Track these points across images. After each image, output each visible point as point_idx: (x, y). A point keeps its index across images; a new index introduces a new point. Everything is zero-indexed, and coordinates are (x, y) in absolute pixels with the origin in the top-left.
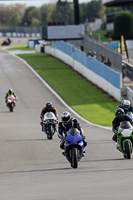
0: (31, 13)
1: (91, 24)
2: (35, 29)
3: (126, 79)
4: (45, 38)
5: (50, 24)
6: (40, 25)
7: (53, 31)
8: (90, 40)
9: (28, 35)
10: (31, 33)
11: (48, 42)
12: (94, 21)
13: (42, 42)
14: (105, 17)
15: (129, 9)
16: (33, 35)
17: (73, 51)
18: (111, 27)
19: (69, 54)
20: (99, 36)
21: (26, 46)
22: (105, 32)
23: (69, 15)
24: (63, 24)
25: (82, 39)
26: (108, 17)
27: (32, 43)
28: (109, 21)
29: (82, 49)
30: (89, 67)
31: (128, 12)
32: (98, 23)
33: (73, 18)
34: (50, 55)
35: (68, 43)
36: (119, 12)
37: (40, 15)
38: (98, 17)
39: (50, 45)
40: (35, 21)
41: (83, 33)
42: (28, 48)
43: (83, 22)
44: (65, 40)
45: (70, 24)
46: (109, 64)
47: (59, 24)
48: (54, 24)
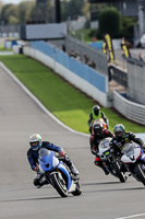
0: (8, 11)
1: (74, 23)
2: (13, 28)
3: (113, 82)
4: (23, 38)
5: (29, 23)
6: (18, 24)
7: (32, 31)
8: (72, 39)
9: (5, 35)
10: (8, 32)
11: (27, 43)
12: (76, 19)
13: (20, 43)
14: (89, 15)
15: (114, 6)
16: (11, 35)
17: (55, 52)
18: (95, 25)
19: (49, 55)
20: (83, 35)
21: (3, 46)
22: (89, 31)
23: (50, 11)
24: (43, 22)
25: (63, 38)
26: (92, 14)
27: (9, 44)
28: (93, 19)
29: (64, 49)
30: (72, 69)
31: (113, 9)
32: (81, 21)
33: (54, 16)
34: (29, 57)
35: (48, 43)
36: (104, 8)
37: (18, 13)
38: (82, 14)
39: (29, 46)
40: (13, 19)
41: (65, 33)
42: (5, 49)
43: (65, 20)
44: (46, 40)
45: (51, 22)
46: (93, 66)
47: (39, 22)
48: (34, 23)
